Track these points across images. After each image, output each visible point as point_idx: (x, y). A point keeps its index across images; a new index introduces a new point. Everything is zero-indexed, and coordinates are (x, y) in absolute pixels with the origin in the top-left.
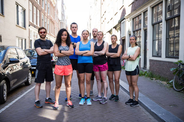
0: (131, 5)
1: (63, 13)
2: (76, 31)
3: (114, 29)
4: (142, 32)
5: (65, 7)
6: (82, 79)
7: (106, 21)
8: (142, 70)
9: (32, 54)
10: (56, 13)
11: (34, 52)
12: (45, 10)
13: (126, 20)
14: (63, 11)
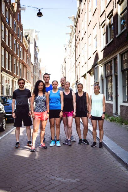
0: (103, 51)
1: (36, 56)
2: (49, 81)
3: (88, 73)
4: (113, 78)
5: (38, 50)
6: (52, 123)
7: (81, 65)
8: (114, 116)
9: (5, 101)
10: (29, 57)
11: (7, 99)
12: (17, 54)
13: (99, 65)
14: (36, 54)
